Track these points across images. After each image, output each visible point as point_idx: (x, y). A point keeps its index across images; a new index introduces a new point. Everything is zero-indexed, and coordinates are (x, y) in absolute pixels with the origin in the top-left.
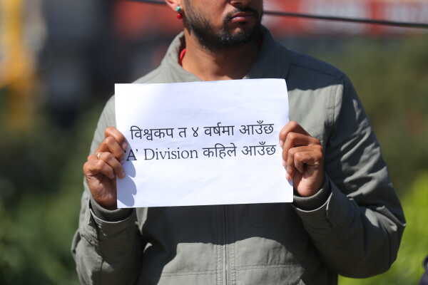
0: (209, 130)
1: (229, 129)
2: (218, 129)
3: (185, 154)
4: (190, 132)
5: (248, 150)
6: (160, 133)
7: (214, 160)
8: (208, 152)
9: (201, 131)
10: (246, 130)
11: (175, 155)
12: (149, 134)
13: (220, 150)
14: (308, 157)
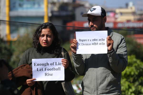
0: (93, 40)
1: (97, 40)
2: (95, 40)
3: (89, 44)
4: (90, 40)
5: (100, 44)
6: (84, 40)
7: (94, 46)
8: (93, 44)
9: (92, 40)
10: (100, 40)
11: (87, 45)
12: (82, 41)
13: (95, 44)
14: (110, 43)
